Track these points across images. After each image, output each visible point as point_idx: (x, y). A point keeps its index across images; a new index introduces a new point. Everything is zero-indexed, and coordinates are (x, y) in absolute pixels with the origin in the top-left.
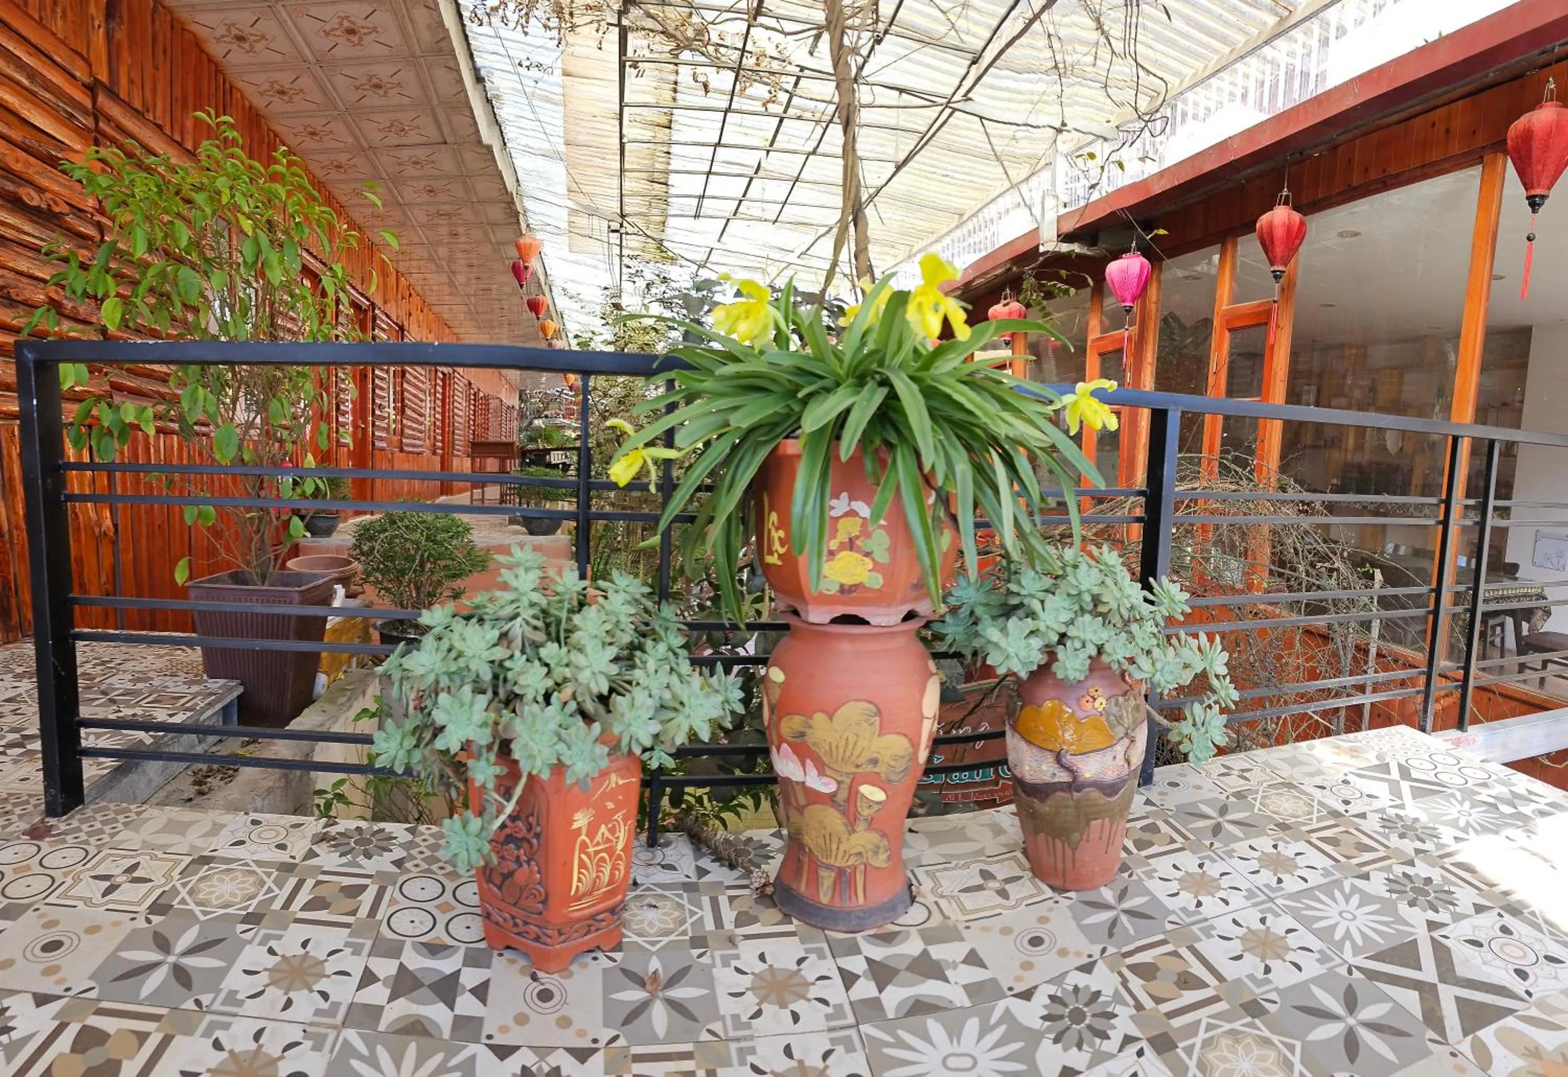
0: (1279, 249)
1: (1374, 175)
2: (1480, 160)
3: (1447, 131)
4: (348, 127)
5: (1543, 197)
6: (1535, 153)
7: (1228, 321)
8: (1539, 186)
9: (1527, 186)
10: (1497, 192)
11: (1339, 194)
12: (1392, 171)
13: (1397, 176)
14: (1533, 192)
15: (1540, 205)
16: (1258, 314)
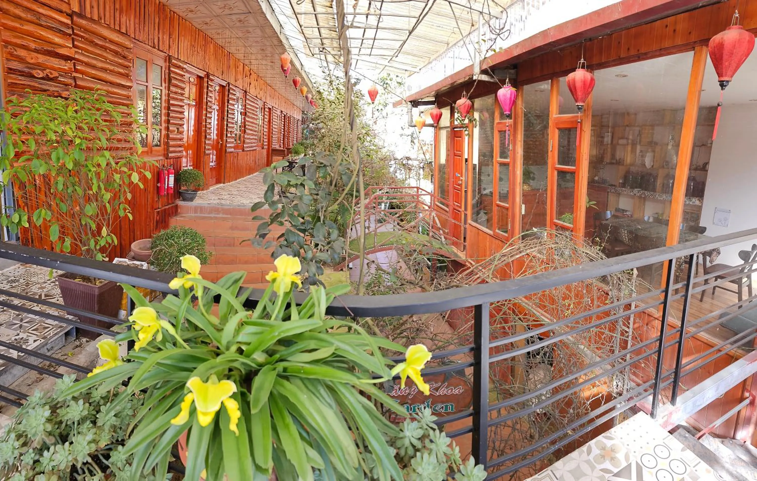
0: (579, 93)
1: (633, 52)
2: (693, 49)
3: (675, 30)
4: (206, 8)
5: (728, 82)
6: (725, 57)
7: (557, 124)
8: (726, 75)
9: (720, 74)
10: (702, 69)
11: (614, 61)
12: (643, 51)
13: (646, 54)
14: (722, 79)
15: (726, 86)
16: (572, 122)
